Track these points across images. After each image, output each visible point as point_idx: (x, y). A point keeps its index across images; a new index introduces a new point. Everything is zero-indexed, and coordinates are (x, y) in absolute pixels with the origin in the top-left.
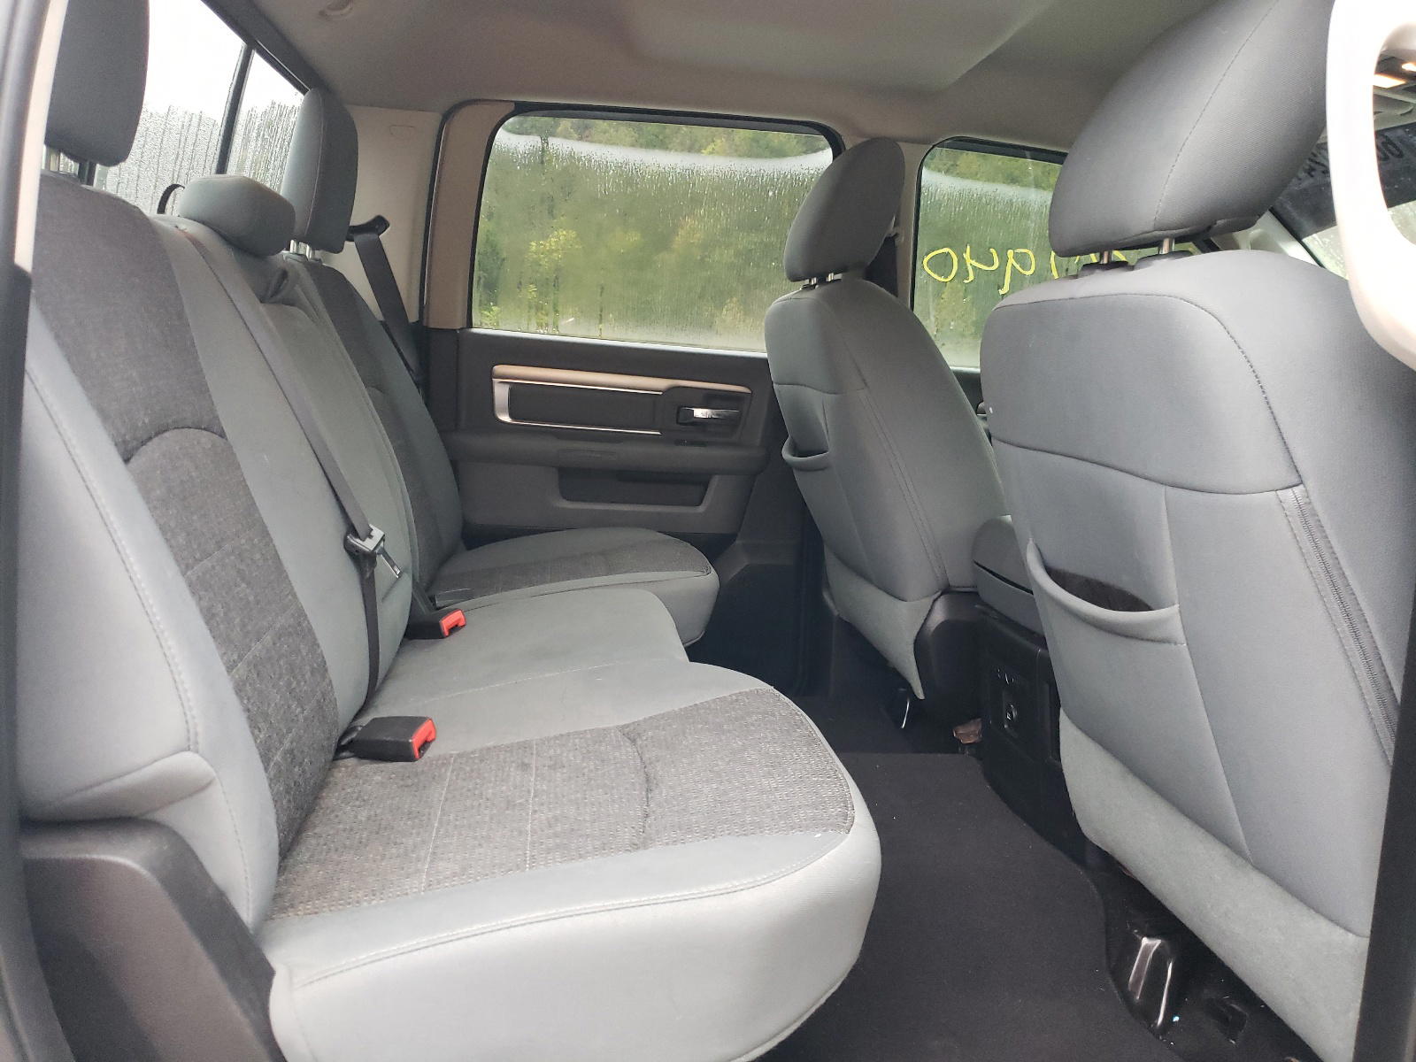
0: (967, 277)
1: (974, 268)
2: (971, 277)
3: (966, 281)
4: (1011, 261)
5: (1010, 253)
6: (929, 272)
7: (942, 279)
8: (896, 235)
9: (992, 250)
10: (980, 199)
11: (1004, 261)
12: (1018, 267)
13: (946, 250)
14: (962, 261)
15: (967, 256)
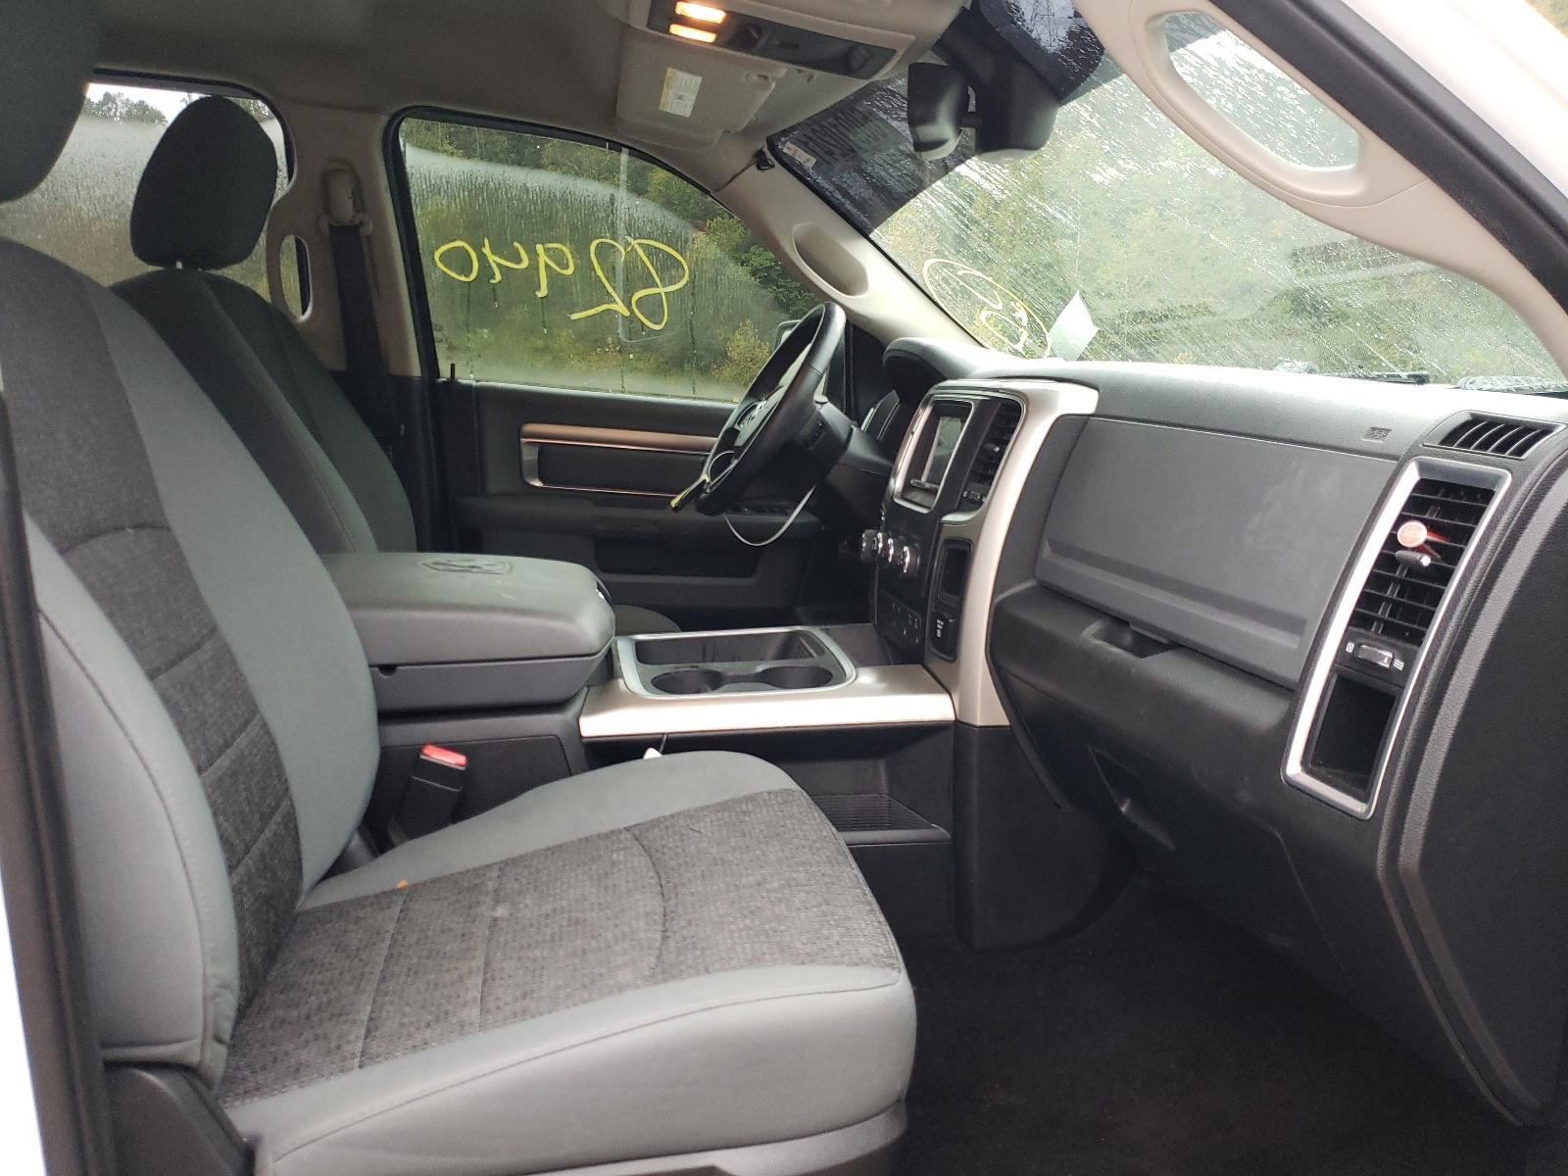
0: (493, 276)
1: (500, 266)
2: (498, 277)
3: (492, 281)
4: (543, 258)
5: (539, 248)
6: (445, 269)
7: (463, 278)
8: (361, 223)
9: (516, 244)
10: (487, 183)
11: (533, 255)
12: (553, 265)
13: (459, 243)
14: (482, 258)
15: (487, 250)
